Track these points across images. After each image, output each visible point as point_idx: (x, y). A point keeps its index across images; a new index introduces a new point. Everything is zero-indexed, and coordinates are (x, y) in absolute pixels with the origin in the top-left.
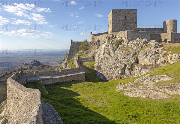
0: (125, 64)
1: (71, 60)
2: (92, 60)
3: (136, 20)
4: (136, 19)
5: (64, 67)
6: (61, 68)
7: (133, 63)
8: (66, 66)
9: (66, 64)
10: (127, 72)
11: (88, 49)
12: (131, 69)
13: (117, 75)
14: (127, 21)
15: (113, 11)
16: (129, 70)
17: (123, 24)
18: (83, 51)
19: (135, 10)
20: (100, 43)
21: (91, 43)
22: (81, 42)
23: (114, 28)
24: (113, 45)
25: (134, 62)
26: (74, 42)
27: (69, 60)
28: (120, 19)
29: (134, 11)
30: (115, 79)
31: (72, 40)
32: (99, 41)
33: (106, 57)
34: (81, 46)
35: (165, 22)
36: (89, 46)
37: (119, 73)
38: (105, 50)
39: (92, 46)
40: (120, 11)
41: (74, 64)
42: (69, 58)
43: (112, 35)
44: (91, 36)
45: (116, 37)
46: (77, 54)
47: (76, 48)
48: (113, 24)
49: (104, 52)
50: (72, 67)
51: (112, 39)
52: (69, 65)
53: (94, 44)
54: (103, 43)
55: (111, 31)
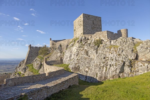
0: (122, 61)
1: (30, 64)
2: (61, 63)
3: (101, 27)
4: (101, 25)
5: (22, 72)
6: (18, 74)
7: (132, 60)
8: (25, 71)
9: (25, 69)
10: (127, 69)
11: (48, 54)
12: (131, 66)
13: (114, 73)
14: (95, 26)
15: (84, 15)
16: (129, 67)
17: (92, 28)
18: (43, 56)
19: (100, 17)
21: (51, 48)
22: (41, 47)
23: (85, 31)
24: (90, 45)
25: (134, 58)
26: (33, 47)
27: (28, 65)
28: (89, 23)
29: (100, 19)
30: (110, 79)
31: (30, 45)
32: (61, 46)
33: (83, 57)
34: (40, 51)
35: (120, 30)
36: (49, 51)
37: (117, 71)
38: (78, 52)
39: (52, 51)
40: (89, 16)
41: (34, 68)
42: (27, 62)
43: (84, 37)
44: (51, 41)
45: (88, 39)
46: (37, 58)
47: (35, 53)
48: (83, 26)
49: (78, 53)
50: (32, 72)
51: (85, 41)
52: (28, 70)
53: (55, 49)
54: (71, 46)
55: (83, 33)
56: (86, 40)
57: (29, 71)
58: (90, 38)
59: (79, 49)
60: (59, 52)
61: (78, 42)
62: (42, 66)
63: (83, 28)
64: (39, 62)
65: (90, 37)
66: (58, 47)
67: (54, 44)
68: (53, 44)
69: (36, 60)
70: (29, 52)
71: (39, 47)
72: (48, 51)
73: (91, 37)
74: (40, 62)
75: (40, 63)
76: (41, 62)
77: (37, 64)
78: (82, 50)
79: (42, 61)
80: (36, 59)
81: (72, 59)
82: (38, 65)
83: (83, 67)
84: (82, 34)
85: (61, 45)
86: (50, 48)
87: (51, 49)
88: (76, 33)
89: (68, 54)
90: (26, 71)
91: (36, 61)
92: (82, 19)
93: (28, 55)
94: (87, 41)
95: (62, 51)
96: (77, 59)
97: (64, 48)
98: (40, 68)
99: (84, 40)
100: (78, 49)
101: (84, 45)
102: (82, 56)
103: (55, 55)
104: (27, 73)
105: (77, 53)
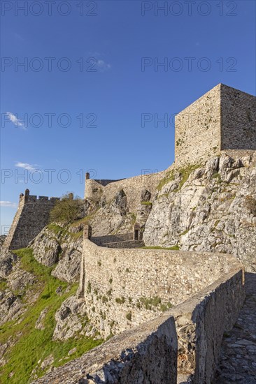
1: (23, 250)
8: (9, 269)
11: (79, 218)
15: (223, 89)
17: (245, 132)
18: (65, 225)
20: (126, 198)
21: (89, 201)
22: (57, 199)
23: (226, 141)
26: (36, 197)
27: (17, 251)
28: (238, 117)
31: (27, 192)
32: (122, 193)
34: (57, 209)
36: (83, 210)
38: (210, 205)
39: (92, 209)
40: (237, 93)
41: (36, 261)
42: (16, 243)
43: (227, 158)
44: (88, 183)
45: (241, 165)
46: (45, 231)
47: (40, 214)
48: (222, 125)
49: (207, 209)
50: (31, 272)
51: (230, 171)
52: (17, 265)
53: (103, 205)
54: (172, 188)
55: (219, 147)
56: (234, 168)
57: (21, 268)
58: (248, 162)
59: (210, 198)
60: (116, 214)
61: (199, 175)
62: (63, 256)
63: (221, 130)
64: (52, 241)
65: (245, 159)
66: (111, 197)
67: (99, 189)
68: (95, 191)
69: (43, 235)
70: (23, 210)
71: (54, 200)
72: (80, 211)
73: (251, 159)
74: (57, 241)
75: (55, 246)
76: (59, 243)
77: (47, 249)
78: (223, 200)
79: (63, 239)
80: (42, 232)
81: (184, 229)
82: (50, 253)
83: (245, 258)
84: (215, 148)
85: (122, 191)
86: (87, 201)
87: (89, 204)
88: (183, 151)
89: (162, 214)
90: (13, 268)
91: (44, 238)
92: (218, 102)
93: (19, 222)
94: (238, 172)
95: (128, 210)
96: (212, 230)
97: (134, 200)
98: (57, 261)
99: (227, 167)
100: (207, 196)
101: (228, 183)
102: (231, 217)
103: (103, 222)
104: (16, 276)
105: (205, 211)
